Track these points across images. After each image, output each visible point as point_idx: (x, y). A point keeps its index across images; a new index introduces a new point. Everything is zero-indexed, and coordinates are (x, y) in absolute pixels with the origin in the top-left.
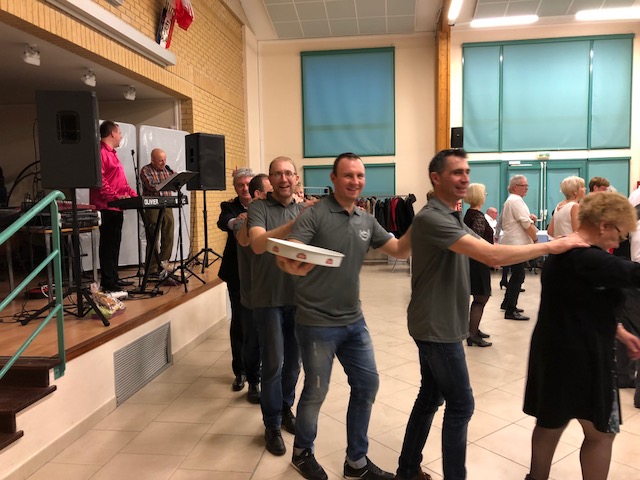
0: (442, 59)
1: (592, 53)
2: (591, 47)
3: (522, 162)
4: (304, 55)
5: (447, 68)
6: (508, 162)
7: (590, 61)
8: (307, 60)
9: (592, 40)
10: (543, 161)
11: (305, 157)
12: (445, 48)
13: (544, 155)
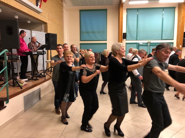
0: (121, 13)
1: (163, 12)
2: (163, 10)
3: (143, 43)
4: (81, 11)
5: (122, 16)
6: (139, 43)
7: (163, 15)
11: (81, 41)
12: (121, 10)
13: (149, 41)
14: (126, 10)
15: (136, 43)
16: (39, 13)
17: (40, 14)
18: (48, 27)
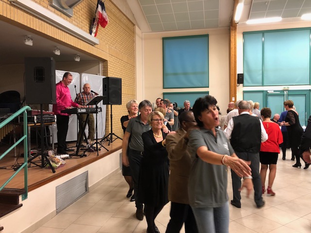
0: (232, 40)
3: (274, 91)
4: (164, 39)
5: (235, 44)
6: (267, 91)
7: (310, 40)
8: (166, 41)
9: (310, 29)
10: (286, 90)
11: (164, 88)
12: (234, 34)
13: (286, 87)
14: (242, 36)
15: (262, 91)
16: (93, 46)
17: (96, 46)
18: (109, 67)
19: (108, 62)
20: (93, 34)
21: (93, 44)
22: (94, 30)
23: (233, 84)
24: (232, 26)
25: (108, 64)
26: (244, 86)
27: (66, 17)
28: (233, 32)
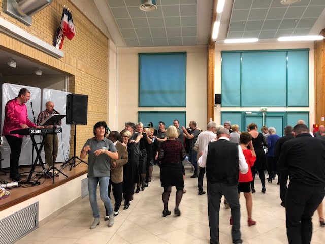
0: (210, 58)
1: (287, 58)
2: (287, 54)
3: (252, 112)
4: (140, 55)
5: (213, 63)
6: (245, 112)
7: (287, 62)
8: (142, 57)
9: (287, 51)
10: (264, 112)
12: (212, 53)
13: (264, 109)
14: (220, 54)
15: (240, 113)
16: (57, 59)
17: (61, 59)
18: (75, 82)
19: (75, 77)
20: (58, 47)
21: (57, 57)
22: (59, 42)
23: (210, 104)
24: (210, 44)
25: (75, 79)
26: (221, 107)
27: (23, 25)
28: (212, 50)
